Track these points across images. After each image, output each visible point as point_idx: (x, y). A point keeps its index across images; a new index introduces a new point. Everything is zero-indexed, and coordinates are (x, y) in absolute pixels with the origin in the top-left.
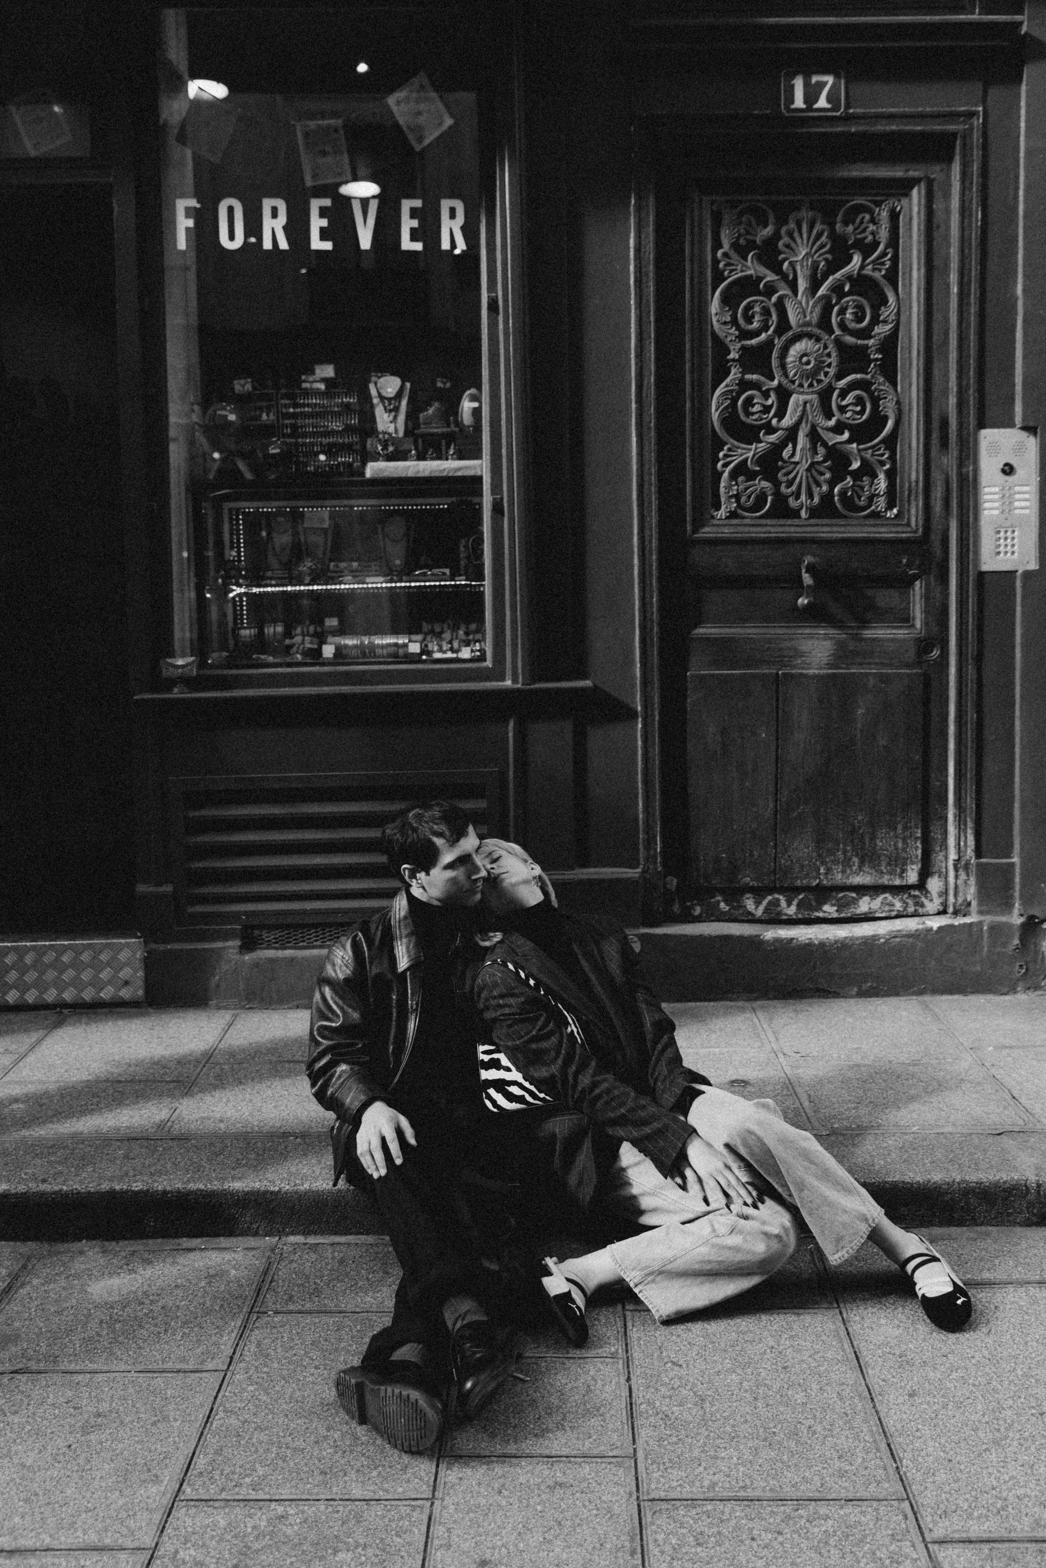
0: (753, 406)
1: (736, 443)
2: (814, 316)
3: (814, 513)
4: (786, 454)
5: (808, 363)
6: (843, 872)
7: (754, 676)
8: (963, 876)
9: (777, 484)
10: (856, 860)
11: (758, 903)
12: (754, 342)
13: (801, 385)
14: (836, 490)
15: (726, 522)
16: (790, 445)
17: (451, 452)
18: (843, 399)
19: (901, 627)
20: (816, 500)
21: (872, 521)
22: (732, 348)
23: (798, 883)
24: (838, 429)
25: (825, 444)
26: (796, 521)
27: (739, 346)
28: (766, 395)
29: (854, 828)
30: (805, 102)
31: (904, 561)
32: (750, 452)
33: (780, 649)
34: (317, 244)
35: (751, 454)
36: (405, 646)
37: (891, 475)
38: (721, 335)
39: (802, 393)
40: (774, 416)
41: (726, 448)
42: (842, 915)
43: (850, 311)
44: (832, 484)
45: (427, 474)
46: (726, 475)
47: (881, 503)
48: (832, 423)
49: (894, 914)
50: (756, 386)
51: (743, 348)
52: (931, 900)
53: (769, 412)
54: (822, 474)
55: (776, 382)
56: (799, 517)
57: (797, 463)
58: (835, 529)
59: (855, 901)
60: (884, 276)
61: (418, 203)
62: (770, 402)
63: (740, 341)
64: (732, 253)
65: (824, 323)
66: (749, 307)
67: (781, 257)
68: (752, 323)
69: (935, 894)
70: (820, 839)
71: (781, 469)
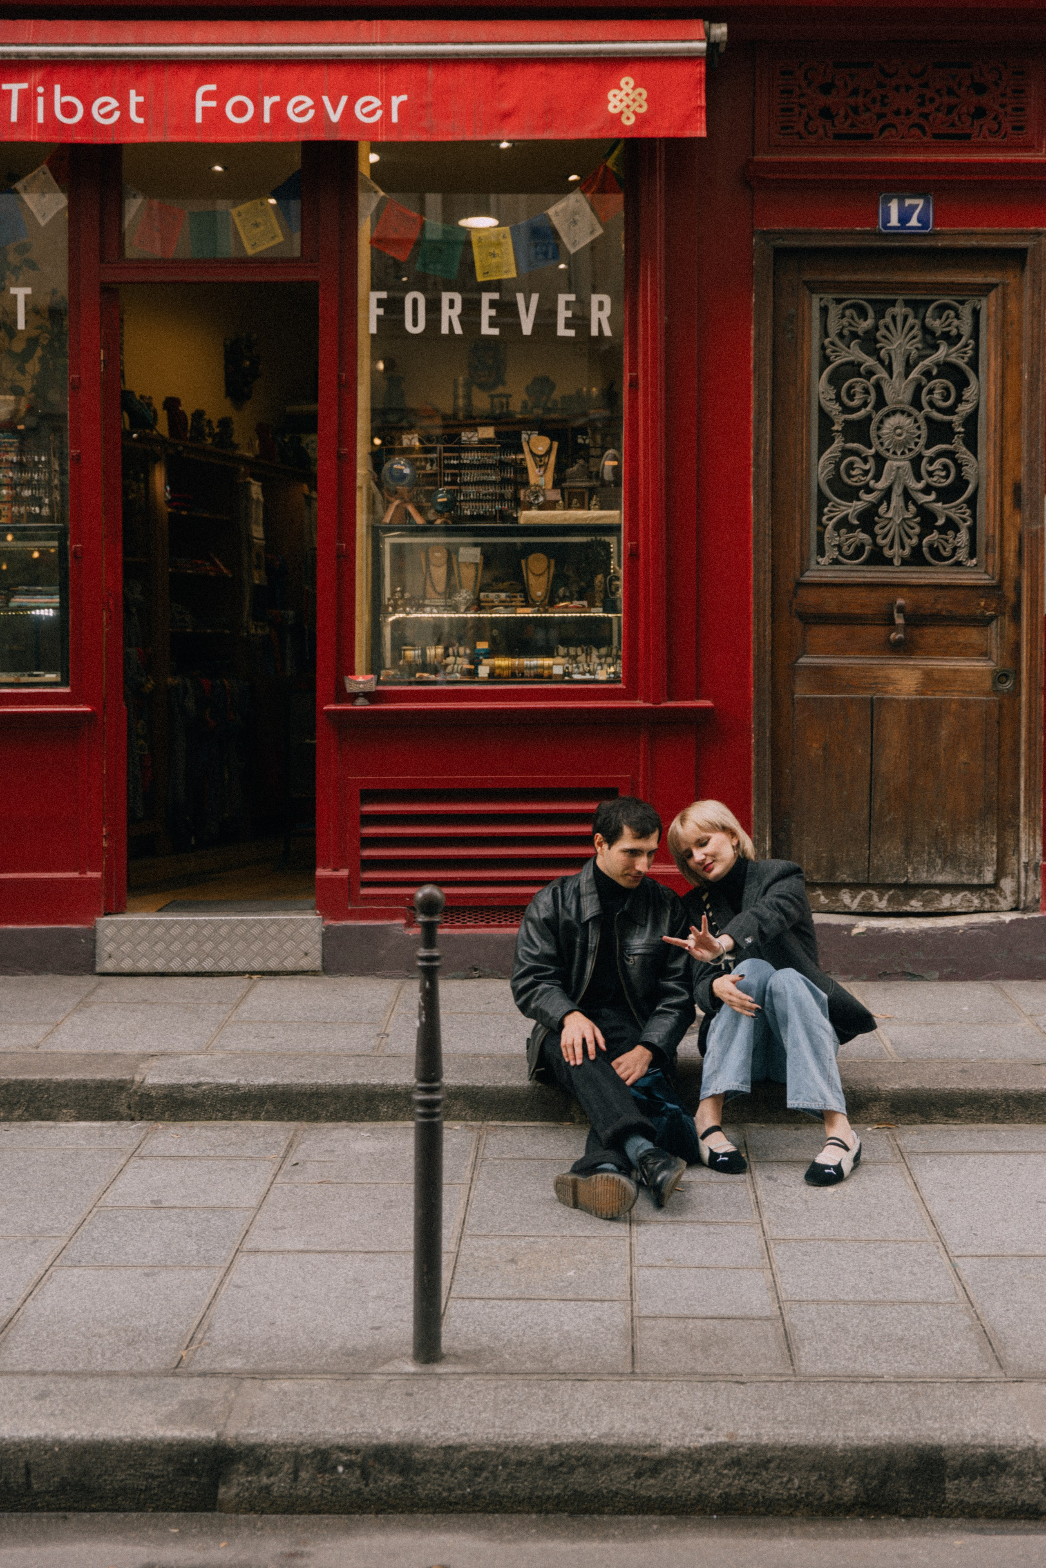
0: (853, 469)
1: (839, 501)
2: (906, 396)
3: (905, 561)
4: (882, 510)
5: (900, 435)
6: (927, 871)
7: (852, 700)
8: (1032, 877)
9: (874, 536)
10: (939, 861)
11: (853, 898)
12: (855, 416)
13: (894, 453)
14: (924, 542)
15: (830, 567)
16: (885, 504)
17: (593, 502)
18: (931, 465)
19: (978, 660)
20: (907, 550)
21: (955, 569)
22: (836, 421)
23: (889, 880)
24: (927, 490)
25: (915, 503)
26: (889, 568)
27: (842, 419)
28: (865, 460)
29: (937, 833)
30: (900, 221)
31: (983, 604)
32: (852, 509)
33: (875, 678)
34: (486, 330)
35: (850, 511)
36: (550, 668)
37: (972, 530)
38: (827, 409)
39: (896, 460)
40: (872, 478)
41: (830, 504)
42: (928, 910)
43: (936, 391)
44: (921, 537)
45: (572, 522)
46: (830, 527)
47: (962, 555)
48: (921, 485)
49: (972, 909)
50: (857, 453)
51: (846, 421)
52: (1005, 898)
53: (867, 475)
54: (913, 528)
55: (873, 450)
56: (892, 564)
57: (891, 519)
58: (923, 575)
59: (938, 898)
60: (967, 364)
61: (572, 297)
62: (867, 467)
63: (843, 415)
64: (837, 341)
65: (916, 402)
66: (851, 387)
67: (878, 345)
68: (853, 400)
69: (1008, 893)
70: (908, 842)
71: (877, 523)
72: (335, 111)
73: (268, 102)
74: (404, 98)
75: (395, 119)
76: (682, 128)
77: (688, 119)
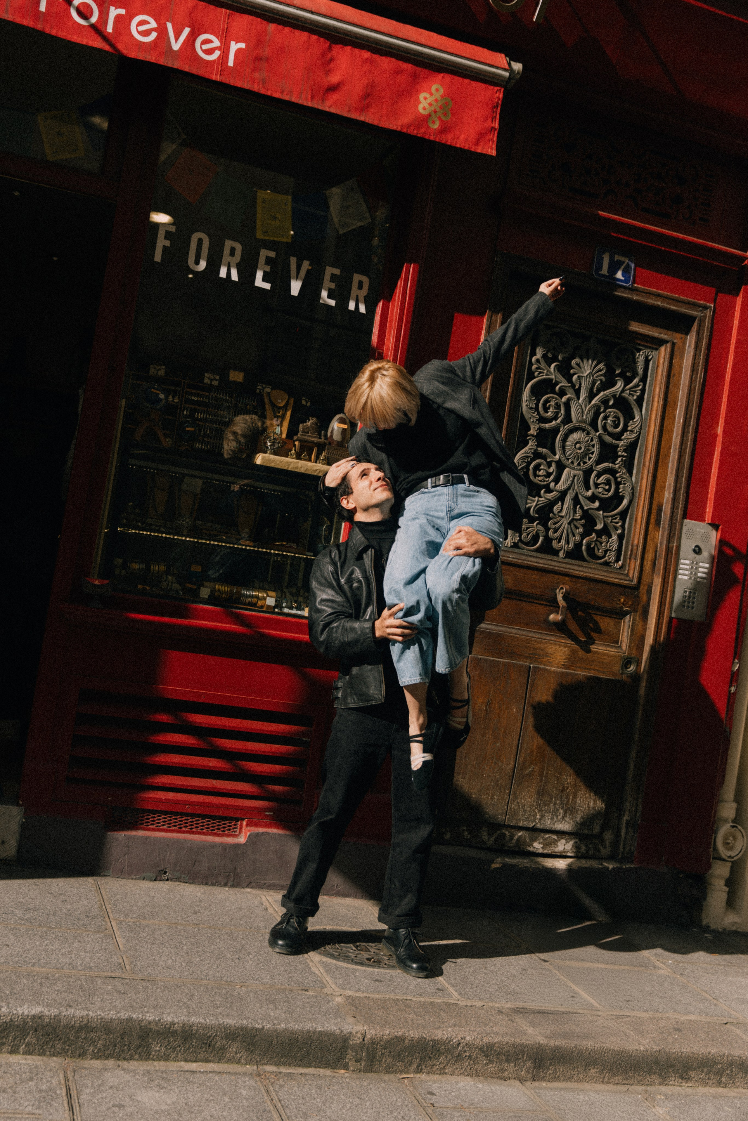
0: (540, 470)
2: (588, 416)
3: (569, 555)
4: (556, 509)
5: (580, 448)
6: (552, 819)
7: (515, 665)
8: (631, 833)
9: (547, 529)
10: (561, 811)
11: (490, 835)
12: (547, 426)
13: (572, 463)
14: (584, 541)
15: (511, 550)
16: (560, 503)
17: (322, 457)
18: (598, 479)
19: (612, 647)
20: (571, 545)
21: (605, 568)
22: (532, 427)
23: (521, 824)
24: (592, 499)
25: (582, 507)
26: (555, 558)
27: (537, 426)
28: (549, 465)
29: (563, 787)
30: (608, 272)
31: (622, 600)
33: (535, 649)
35: (534, 504)
36: (263, 599)
37: (621, 537)
38: (527, 416)
39: (574, 469)
40: (553, 481)
42: (545, 852)
43: (610, 418)
44: (583, 536)
45: (302, 471)
47: (611, 557)
48: (589, 493)
50: (544, 457)
51: (539, 429)
52: (605, 848)
53: (549, 477)
54: (577, 528)
55: (557, 457)
56: (558, 555)
57: (562, 517)
58: (581, 569)
59: (555, 842)
60: (635, 400)
61: (337, 272)
62: (551, 470)
63: (538, 424)
64: (542, 361)
65: (594, 424)
66: (547, 401)
67: (572, 371)
68: (548, 413)
69: (608, 844)
70: (541, 793)
71: (551, 519)
72: (177, 39)
73: (114, 12)
74: (242, 45)
75: (231, 63)
76: (477, 144)
77: (481, 136)
